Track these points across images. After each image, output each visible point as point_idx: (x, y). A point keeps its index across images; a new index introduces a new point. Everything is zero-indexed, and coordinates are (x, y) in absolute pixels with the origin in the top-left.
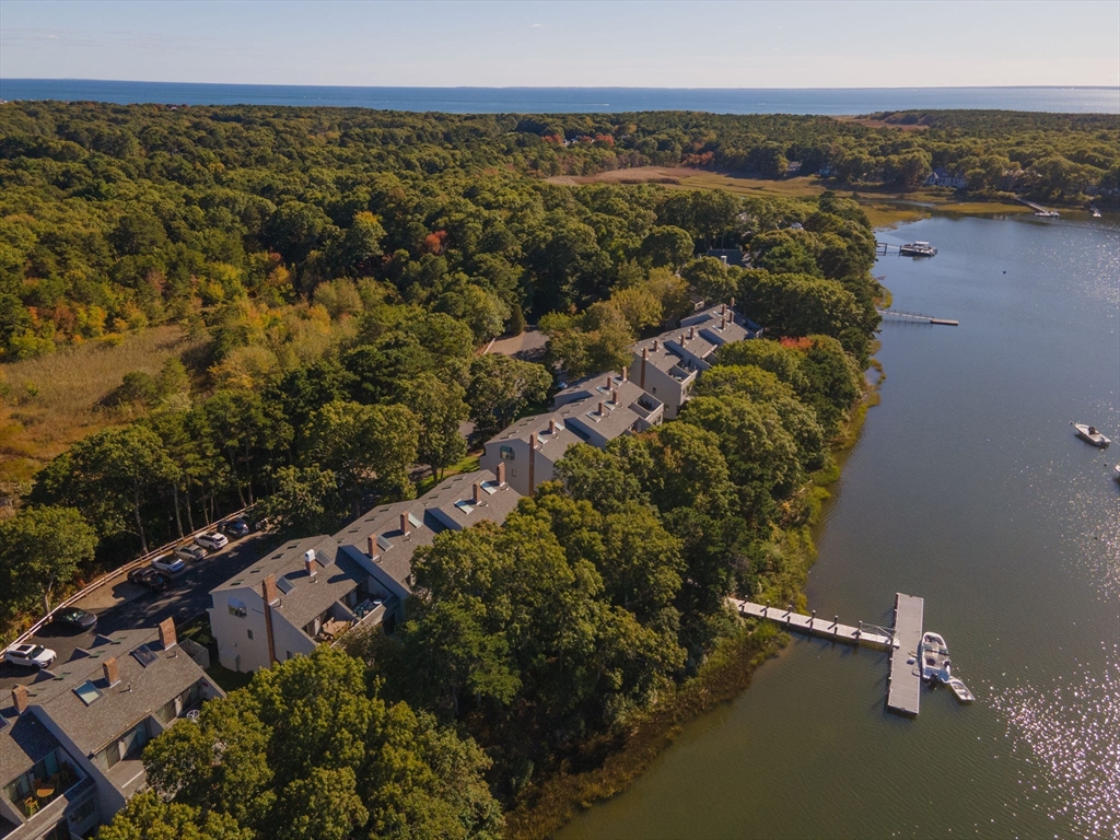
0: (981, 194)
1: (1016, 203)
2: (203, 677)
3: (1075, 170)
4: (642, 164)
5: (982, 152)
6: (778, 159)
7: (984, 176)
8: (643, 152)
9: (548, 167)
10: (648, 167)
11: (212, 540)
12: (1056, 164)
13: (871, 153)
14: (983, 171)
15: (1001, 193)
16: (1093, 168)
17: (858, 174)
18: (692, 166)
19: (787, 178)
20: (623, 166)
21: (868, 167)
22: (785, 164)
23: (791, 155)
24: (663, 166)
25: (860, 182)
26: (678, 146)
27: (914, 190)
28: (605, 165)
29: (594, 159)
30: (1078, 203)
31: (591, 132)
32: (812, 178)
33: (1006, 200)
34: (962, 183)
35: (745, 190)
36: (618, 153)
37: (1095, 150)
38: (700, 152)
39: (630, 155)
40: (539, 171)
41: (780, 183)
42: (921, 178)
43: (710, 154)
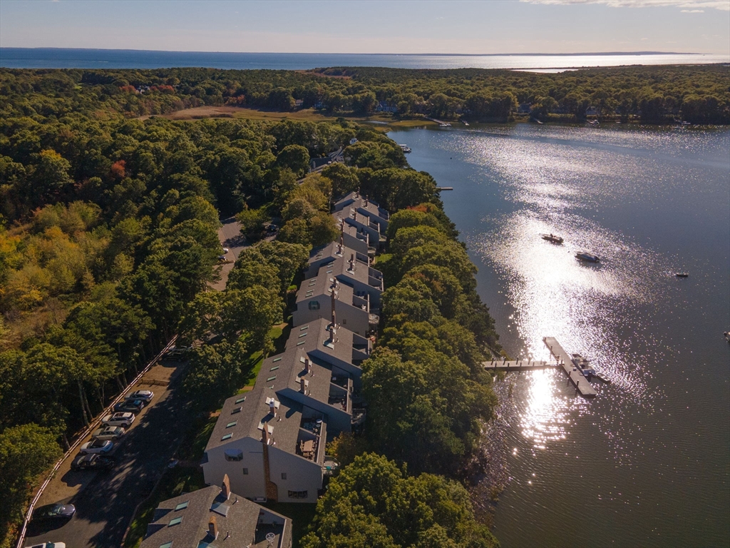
0: (407, 115)
1: (425, 119)
2: (261, 509)
3: (450, 101)
4: (199, 105)
5: (400, 91)
6: (289, 99)
7: (408, 105)
8: (198, 97)
9: (137, 109)
10: (204, 107)
11: (124, 419)
12: (440, 98)
13: (343, 93)
14: (407, 102)
15: (417, 114)
16: (458, 99)
17: (338, 106)
18: (232, 105)
19: (297, 111)
20: (188, 106)
21: (344, 101)
22: (294, 102)
23: (295, 96)
24: (213, 106)
25: (340, 111)
26: (219, 92)
27: (371, 115)
28: (175, 106)
29: (168, 102)
30: (455, 118)
31: (149, 83)
32: (311, 110)
33: (421, 119)
34: (395, 110)
35: (276, 119)
36: (182, 98)
37: (454, 89)
38: (236, 95)
39: (190, 99)
40: (132, 112)
41: (294, 113)
42: (374, 107)
43: (243, 97)
